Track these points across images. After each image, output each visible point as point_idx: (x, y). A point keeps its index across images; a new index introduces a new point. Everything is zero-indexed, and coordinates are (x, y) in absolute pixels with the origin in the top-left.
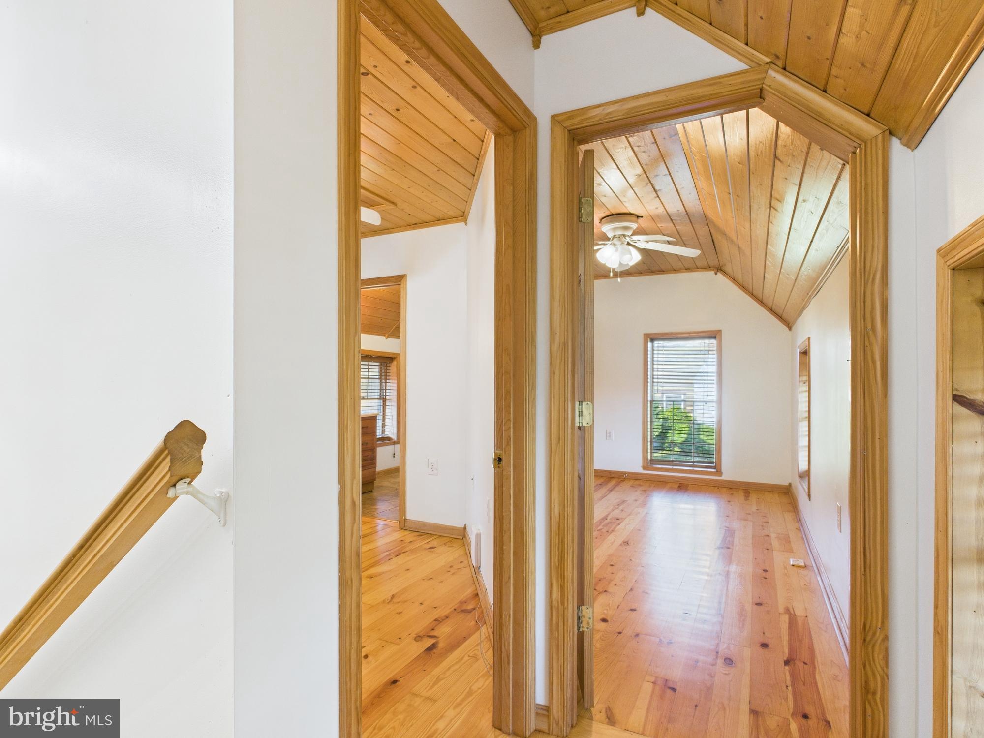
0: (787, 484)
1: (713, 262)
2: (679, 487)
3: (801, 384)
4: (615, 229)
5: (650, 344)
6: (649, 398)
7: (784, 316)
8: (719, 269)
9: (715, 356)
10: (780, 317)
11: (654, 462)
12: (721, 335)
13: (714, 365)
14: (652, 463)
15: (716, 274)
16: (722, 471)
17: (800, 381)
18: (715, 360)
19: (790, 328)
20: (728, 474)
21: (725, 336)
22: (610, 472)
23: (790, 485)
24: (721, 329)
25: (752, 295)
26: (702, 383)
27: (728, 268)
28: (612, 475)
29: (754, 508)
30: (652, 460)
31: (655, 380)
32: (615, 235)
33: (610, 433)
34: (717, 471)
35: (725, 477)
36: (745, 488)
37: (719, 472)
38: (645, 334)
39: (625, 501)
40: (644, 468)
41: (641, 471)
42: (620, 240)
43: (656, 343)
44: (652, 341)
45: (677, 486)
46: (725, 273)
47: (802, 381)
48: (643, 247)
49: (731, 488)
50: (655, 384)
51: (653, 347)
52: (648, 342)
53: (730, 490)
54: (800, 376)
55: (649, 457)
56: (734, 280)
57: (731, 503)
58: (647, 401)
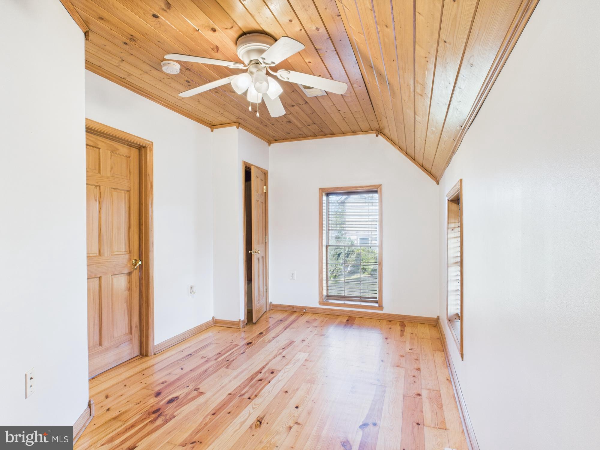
0: (436, 317)
1: (375, 125)
2: (347, 320)
3: (450, 230)
4: (249, 52)
5: (325, 198)
6: (325, 243)
7: (433, 171)
8: (379, 132)
9: (377, 208)
10: (430, 173)
11: (329, 298)
12: (381, 189)
13: (377, 215)
14: (328, 298)
15: (377, 136)
16: (383, 306)
17: (448, 228)
18: (377, 211)
19: (438, 183)
20: (389, 308)
21: (385, 190)
22: (293, 307)
23: (438, 318)
24: (382, 184)
25: (407, 154)
26: (367, 231)
27: (386, 131)
28: (295, 310)
29: (408, 346)
30: (328, 296)
31: (330, 228)
32: (251, 61)
33: (293, 274)
34: (379, 306)
35: (386, 311)
36: (401, 321)
37: (381, 307)
38: (320, 189)
39: (293, 341)
40: (320, 303)
41: (318, 306)
42: (257, 67)
43: (331, 197)
44: (328, 195)
45: (345, 320)
46: (385, 135)
47: (451, 228)
48: (286, 80)
49: (390, 321)
50: (330, 232)
51: (328, 200)
52: (322, 196)
53: (390, 323)
54: (448, 223)
55: (325, 293)
56: (391, 141)
57: (388, 340)
58: (322, 246)
